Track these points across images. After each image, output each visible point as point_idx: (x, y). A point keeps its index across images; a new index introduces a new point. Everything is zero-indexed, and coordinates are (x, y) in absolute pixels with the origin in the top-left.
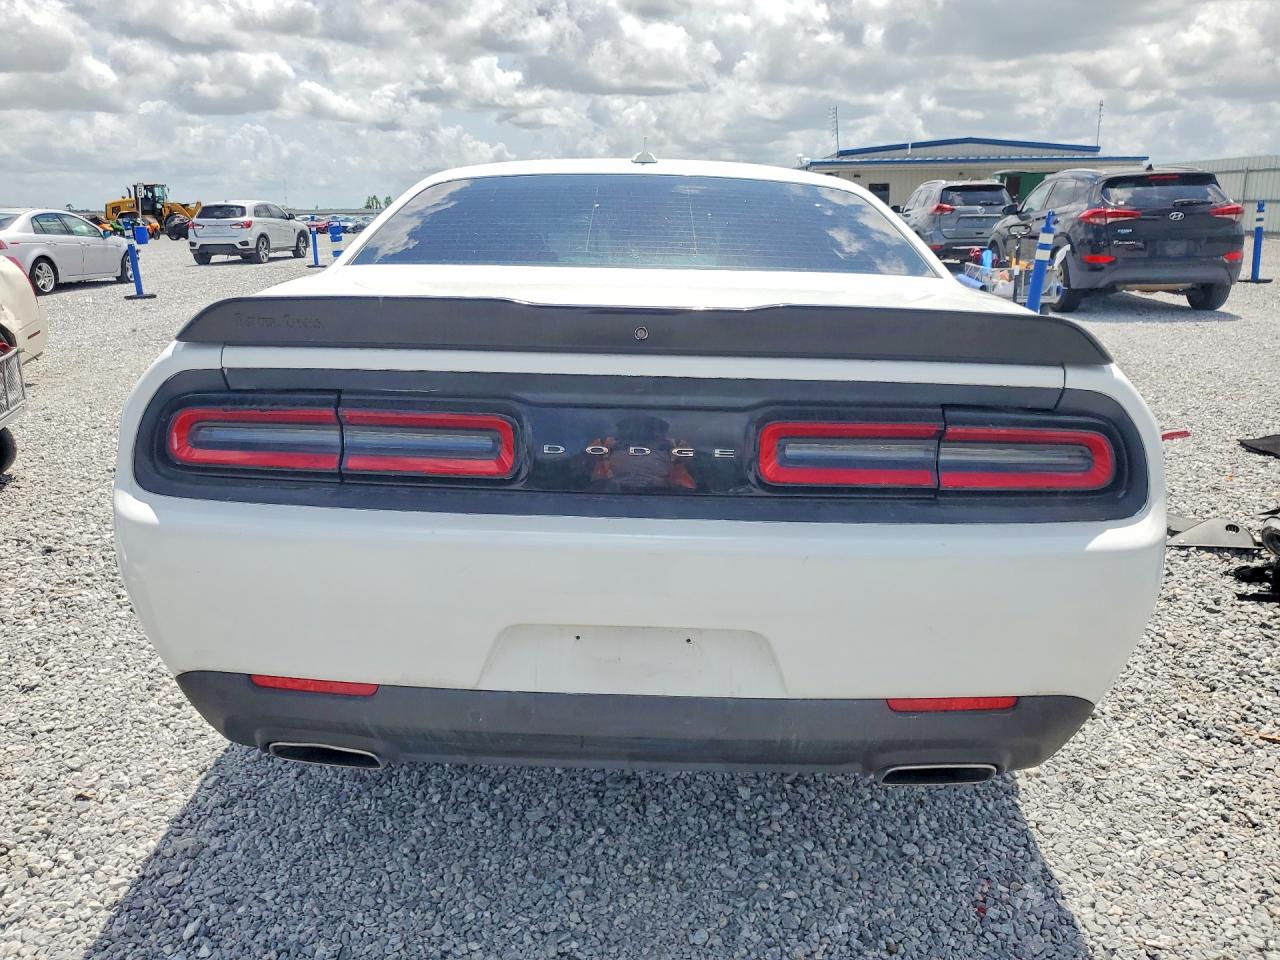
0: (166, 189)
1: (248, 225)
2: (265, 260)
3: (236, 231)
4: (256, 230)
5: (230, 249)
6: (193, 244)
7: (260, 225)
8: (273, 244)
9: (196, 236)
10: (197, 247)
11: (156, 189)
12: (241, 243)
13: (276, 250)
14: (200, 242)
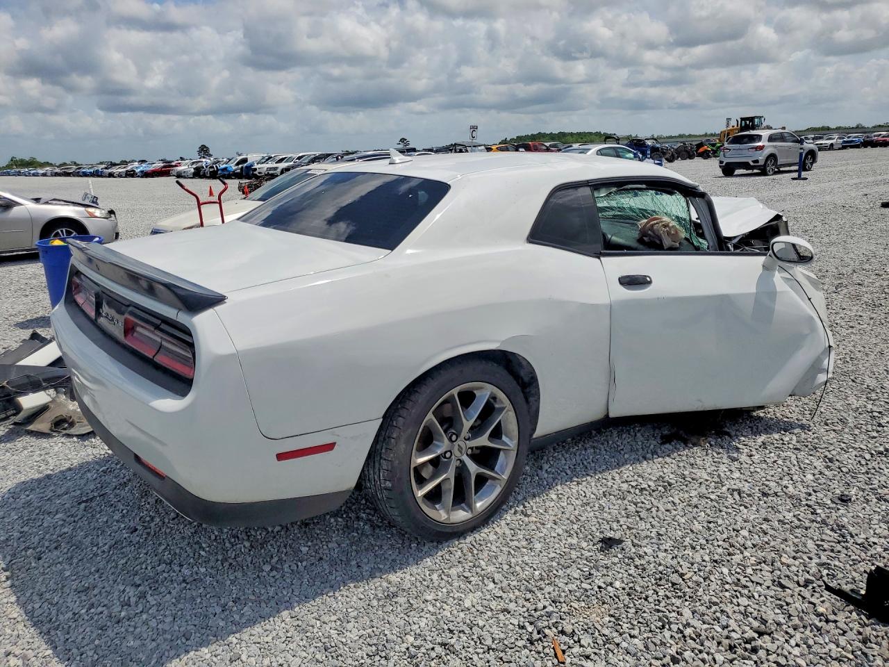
0: (763, 119)
1: (761, 148)
2: (771, 173)
3: (751, 152)
4: (767, 152)
5: (745, 165)
6: (721, 162)
7: (770, 148)
8: (780, 161)
9: (724, 156)
10: (724, 164)
11: (756, 120)
12: (754, 162)
13: (784, 165)
14: (726, 161)
